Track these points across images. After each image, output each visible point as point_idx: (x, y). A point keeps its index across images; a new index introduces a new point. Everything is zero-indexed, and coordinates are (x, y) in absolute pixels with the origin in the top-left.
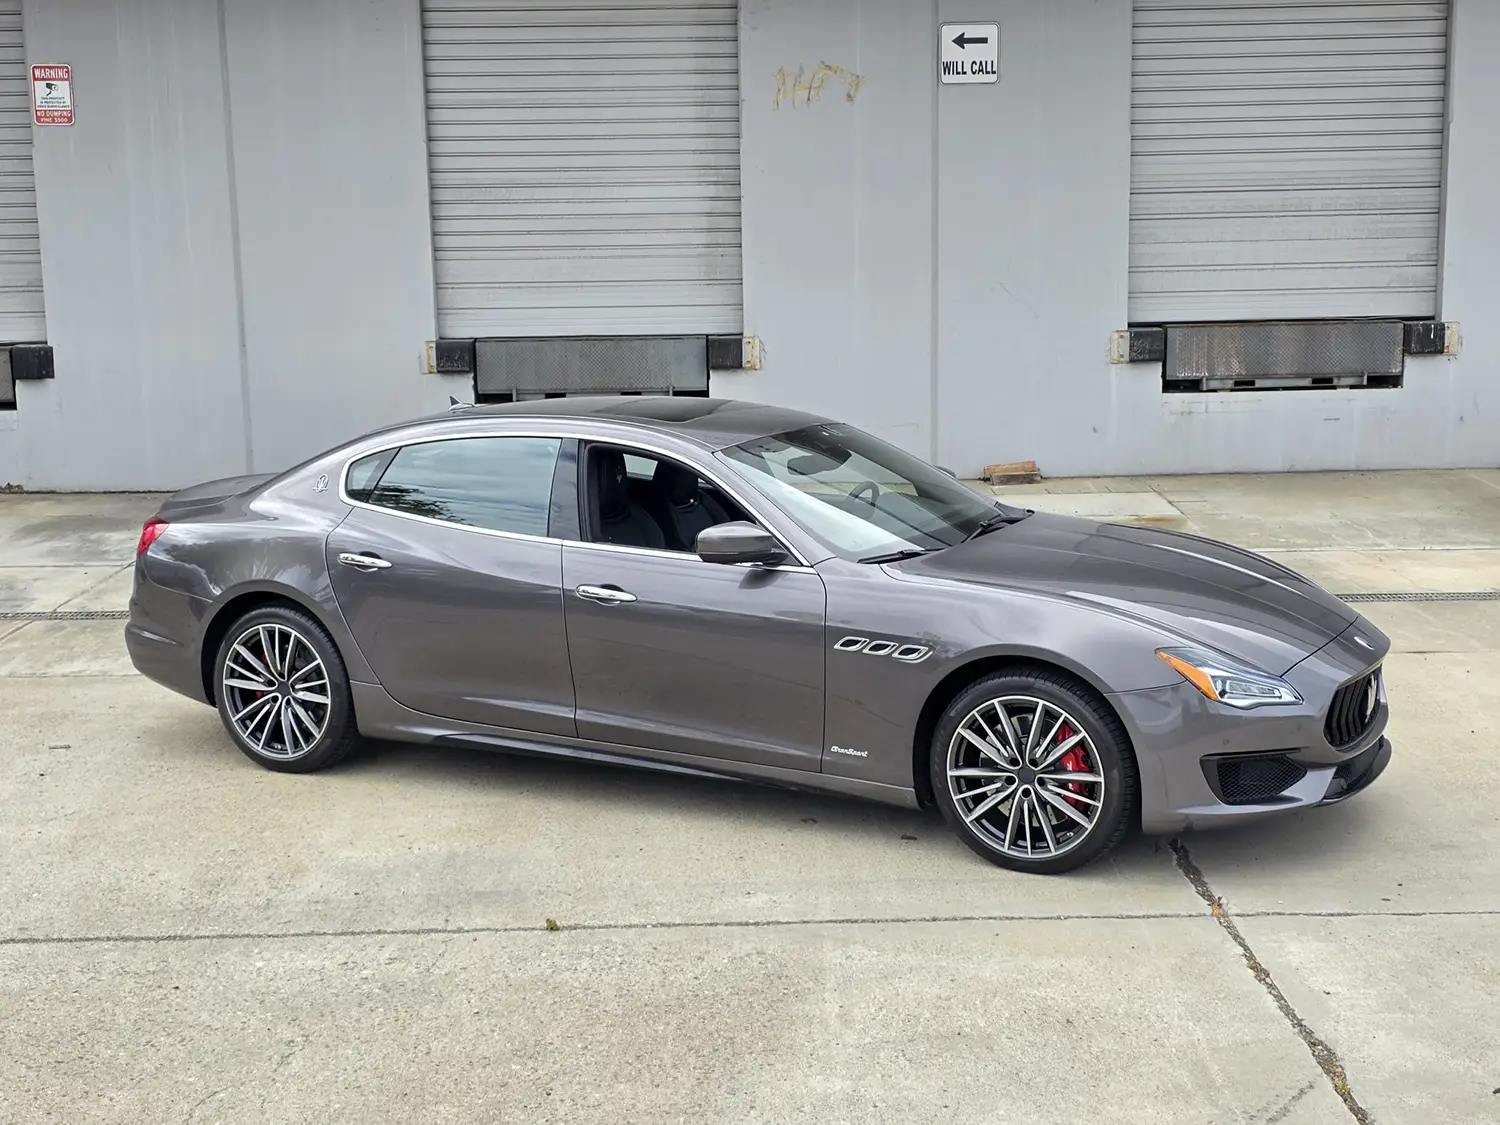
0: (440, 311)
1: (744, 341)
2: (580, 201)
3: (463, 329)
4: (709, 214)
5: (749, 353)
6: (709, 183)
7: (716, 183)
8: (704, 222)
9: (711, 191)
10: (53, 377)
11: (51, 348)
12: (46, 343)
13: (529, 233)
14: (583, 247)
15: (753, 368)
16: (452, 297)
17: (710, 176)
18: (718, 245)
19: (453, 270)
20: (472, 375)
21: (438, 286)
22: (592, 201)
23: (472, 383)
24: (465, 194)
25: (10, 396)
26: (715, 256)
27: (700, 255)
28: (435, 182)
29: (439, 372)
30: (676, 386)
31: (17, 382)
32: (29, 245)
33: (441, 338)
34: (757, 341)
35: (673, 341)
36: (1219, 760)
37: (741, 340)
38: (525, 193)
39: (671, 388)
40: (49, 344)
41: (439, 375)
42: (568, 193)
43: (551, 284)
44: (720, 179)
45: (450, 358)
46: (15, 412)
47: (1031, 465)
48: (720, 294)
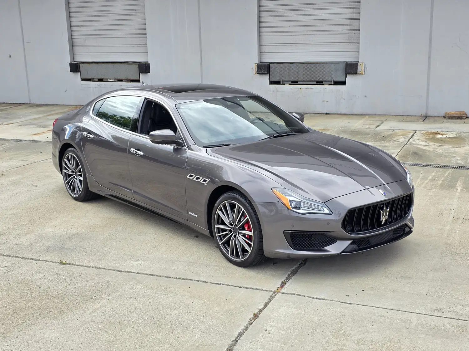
0: (260, 53)
1: (359, 64)
2: (306, 15)
3: (267, 59)
4: (350, 19)
5: (360, 68)
6: (351, 8)
7: (353, 8)
8: (348, 22)
9: (351, 11)
10: (150, 73)
11: (149, 64)
12: (148, 62)
13: (289, 26)
14: (307, 31)
15: (362, 74)
16: (265, 49)
17: (351, 5)
18: (352, 30)
19: (265, 40)
20: (269, 75)
21: (260, 45)
22: (311, 15)
23: (269, 77)
24: (270, 13)
25: (139, 78)
26: (352, 34)
27: (346, 34)
28: (260, 10)
29: (258, 74)
30: (335, 80)
31: (140, 74)
32: (143, 32)
33: (261, 62)
34: (364, 64)
35: (334, 64)
36: (291, 232)
37: (357, 64)
38: (288, 13)
39: (333, 80)
40: (149, 63)
41: (258, 75)
42: (303, 12)
43: (296, 44)
44: (355, 6)
45: (261, 69)
46: (140, 83)
47: (463, 113)
48: (352, 47)
